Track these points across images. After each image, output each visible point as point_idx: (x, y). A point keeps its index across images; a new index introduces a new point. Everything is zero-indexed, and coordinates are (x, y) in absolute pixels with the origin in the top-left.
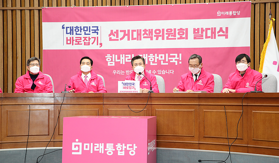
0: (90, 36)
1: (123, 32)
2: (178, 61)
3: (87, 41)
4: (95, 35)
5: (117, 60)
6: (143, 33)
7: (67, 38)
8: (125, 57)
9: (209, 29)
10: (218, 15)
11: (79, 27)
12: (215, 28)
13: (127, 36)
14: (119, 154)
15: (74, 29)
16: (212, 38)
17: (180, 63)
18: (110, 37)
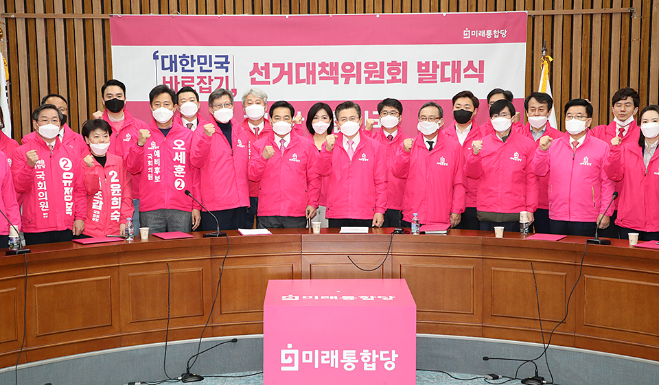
0: (213, 75)
1: (279, 68)
3: (206, 84)
4: (222, 73)
7: (164, 78)
9: (448, 63)
10: (464, 38)
11: (188, 57)
12: (459, 62)
13: (287, 76)
14: (366, 367)
15: (179, 60)
16: (453, 82)
18: (252, 77)
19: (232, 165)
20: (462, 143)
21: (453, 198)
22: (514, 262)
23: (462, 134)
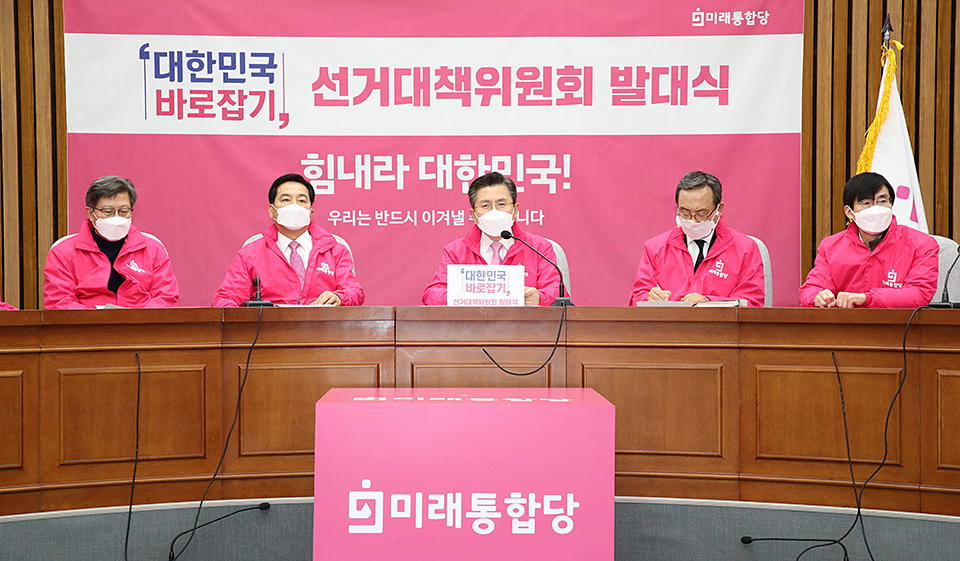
0: (246, 88)
1: (366, 77)
2: (560, 179)
3: (233, 103)
4: (262, 83)
5: (342, 176)
7: (159, 92)
8: (373, 164)
9: (665, 71)
10: (694, 25)
11: (203, 55)
12: (685, 69)
13: (379, 91)
14: (517, 528)
15: (185, 60)
16: (674, 103)
17: (567, 186)
18: (316, 92)
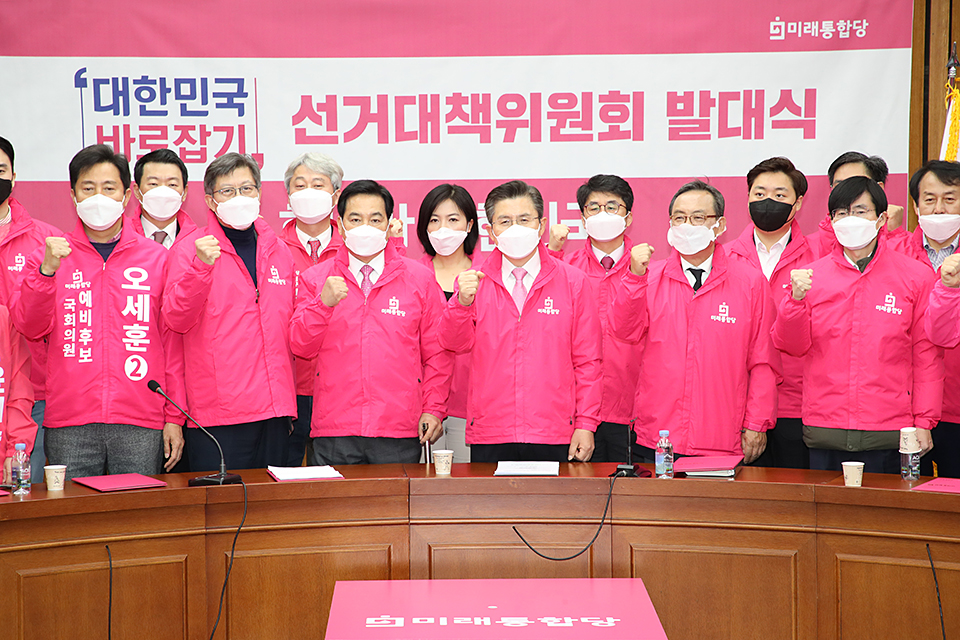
0: (209, 122)
1: (359, 107)
3: (193, 142)
4: (230, 117)
6: (445, 109)
7: (100, 129)
9: (735, 96)
10: (772, 38)
11: (154, 82)
12: (760, 94)
13: (376, 124)
15: (132, 88)
16: (747, 136)
18: (298, 126)
19: (256, 323)
20: (768, 273)
21: (748, 396)
22: (888, 543)
23: (769, 254)
